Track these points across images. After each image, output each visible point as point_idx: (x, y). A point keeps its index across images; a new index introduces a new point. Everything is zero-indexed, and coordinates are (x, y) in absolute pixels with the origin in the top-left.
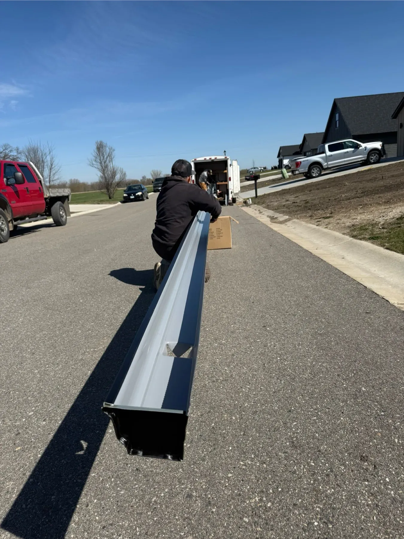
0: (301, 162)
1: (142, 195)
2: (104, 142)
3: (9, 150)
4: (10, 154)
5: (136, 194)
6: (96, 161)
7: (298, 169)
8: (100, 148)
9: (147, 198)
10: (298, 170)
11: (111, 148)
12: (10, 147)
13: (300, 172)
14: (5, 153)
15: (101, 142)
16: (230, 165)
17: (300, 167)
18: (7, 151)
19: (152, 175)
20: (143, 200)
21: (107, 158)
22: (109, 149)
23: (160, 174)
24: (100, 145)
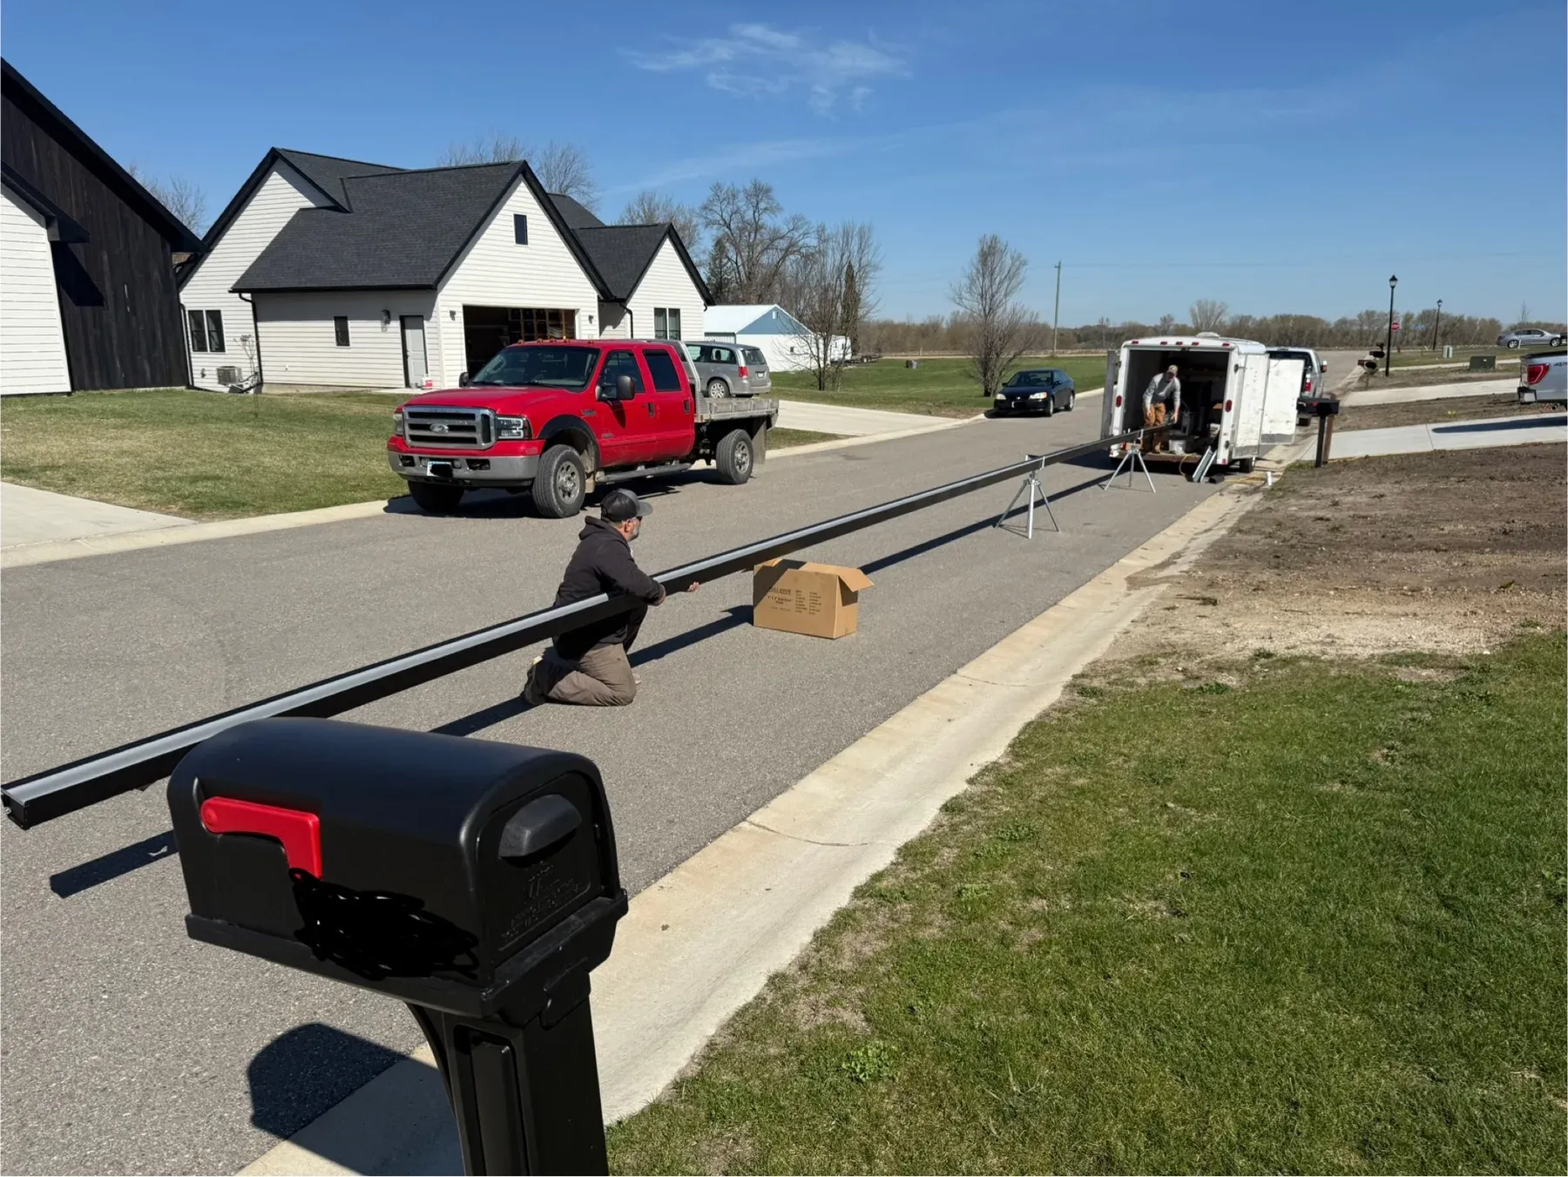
0: (1547, 368)
1: (1046, 402)
2: (1003, 240)
3: (801, 231)
4: (800, 243)
5: (1032, 397)
6: (970, 292)
7: (1532, 387)
8: (988, 255)
9: (1067, 408)
10: (1534, 391)
11: (1019, 256)
12: (806, 223)
13: (1540, 398)
14: (792, 238)
15: (994, 239)
16: (1237, 368)
17: (1544, 379)
18: (796, 234)
19: (1194, 316)
20: (1046, 414)
21: (1001, 283)
22: (1012, 258)
23: (1220, 314)
24: (989, 247)
